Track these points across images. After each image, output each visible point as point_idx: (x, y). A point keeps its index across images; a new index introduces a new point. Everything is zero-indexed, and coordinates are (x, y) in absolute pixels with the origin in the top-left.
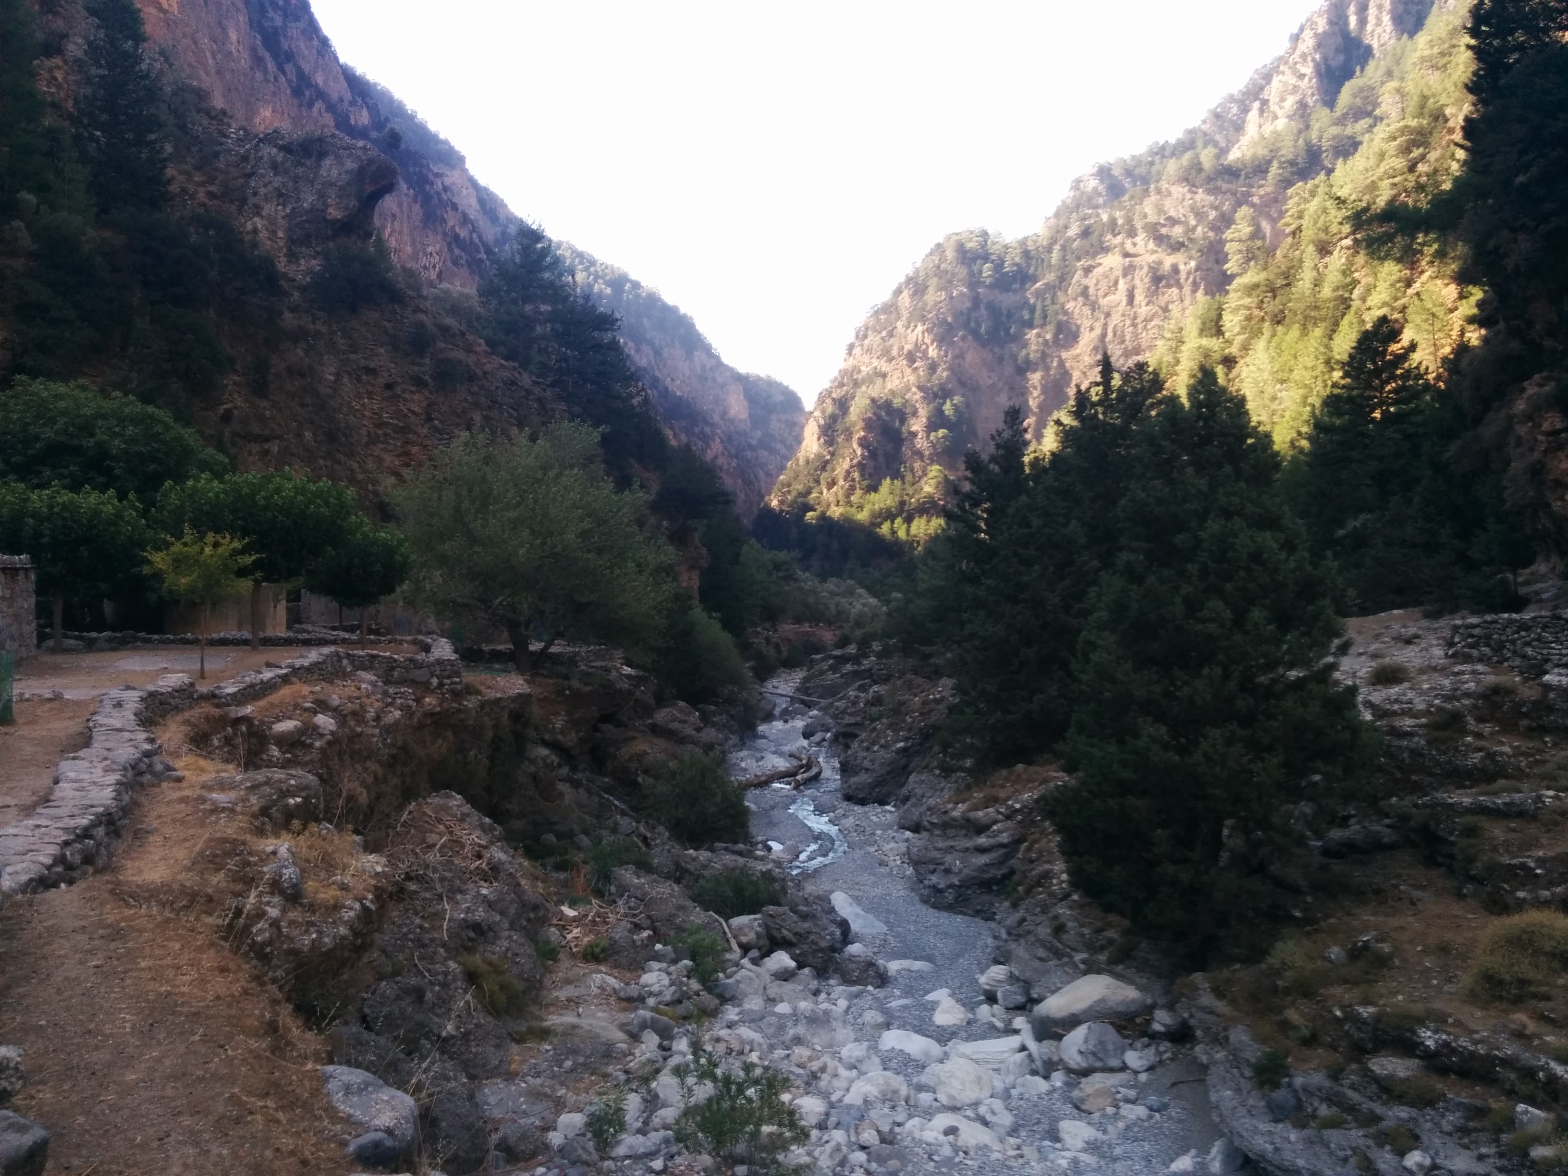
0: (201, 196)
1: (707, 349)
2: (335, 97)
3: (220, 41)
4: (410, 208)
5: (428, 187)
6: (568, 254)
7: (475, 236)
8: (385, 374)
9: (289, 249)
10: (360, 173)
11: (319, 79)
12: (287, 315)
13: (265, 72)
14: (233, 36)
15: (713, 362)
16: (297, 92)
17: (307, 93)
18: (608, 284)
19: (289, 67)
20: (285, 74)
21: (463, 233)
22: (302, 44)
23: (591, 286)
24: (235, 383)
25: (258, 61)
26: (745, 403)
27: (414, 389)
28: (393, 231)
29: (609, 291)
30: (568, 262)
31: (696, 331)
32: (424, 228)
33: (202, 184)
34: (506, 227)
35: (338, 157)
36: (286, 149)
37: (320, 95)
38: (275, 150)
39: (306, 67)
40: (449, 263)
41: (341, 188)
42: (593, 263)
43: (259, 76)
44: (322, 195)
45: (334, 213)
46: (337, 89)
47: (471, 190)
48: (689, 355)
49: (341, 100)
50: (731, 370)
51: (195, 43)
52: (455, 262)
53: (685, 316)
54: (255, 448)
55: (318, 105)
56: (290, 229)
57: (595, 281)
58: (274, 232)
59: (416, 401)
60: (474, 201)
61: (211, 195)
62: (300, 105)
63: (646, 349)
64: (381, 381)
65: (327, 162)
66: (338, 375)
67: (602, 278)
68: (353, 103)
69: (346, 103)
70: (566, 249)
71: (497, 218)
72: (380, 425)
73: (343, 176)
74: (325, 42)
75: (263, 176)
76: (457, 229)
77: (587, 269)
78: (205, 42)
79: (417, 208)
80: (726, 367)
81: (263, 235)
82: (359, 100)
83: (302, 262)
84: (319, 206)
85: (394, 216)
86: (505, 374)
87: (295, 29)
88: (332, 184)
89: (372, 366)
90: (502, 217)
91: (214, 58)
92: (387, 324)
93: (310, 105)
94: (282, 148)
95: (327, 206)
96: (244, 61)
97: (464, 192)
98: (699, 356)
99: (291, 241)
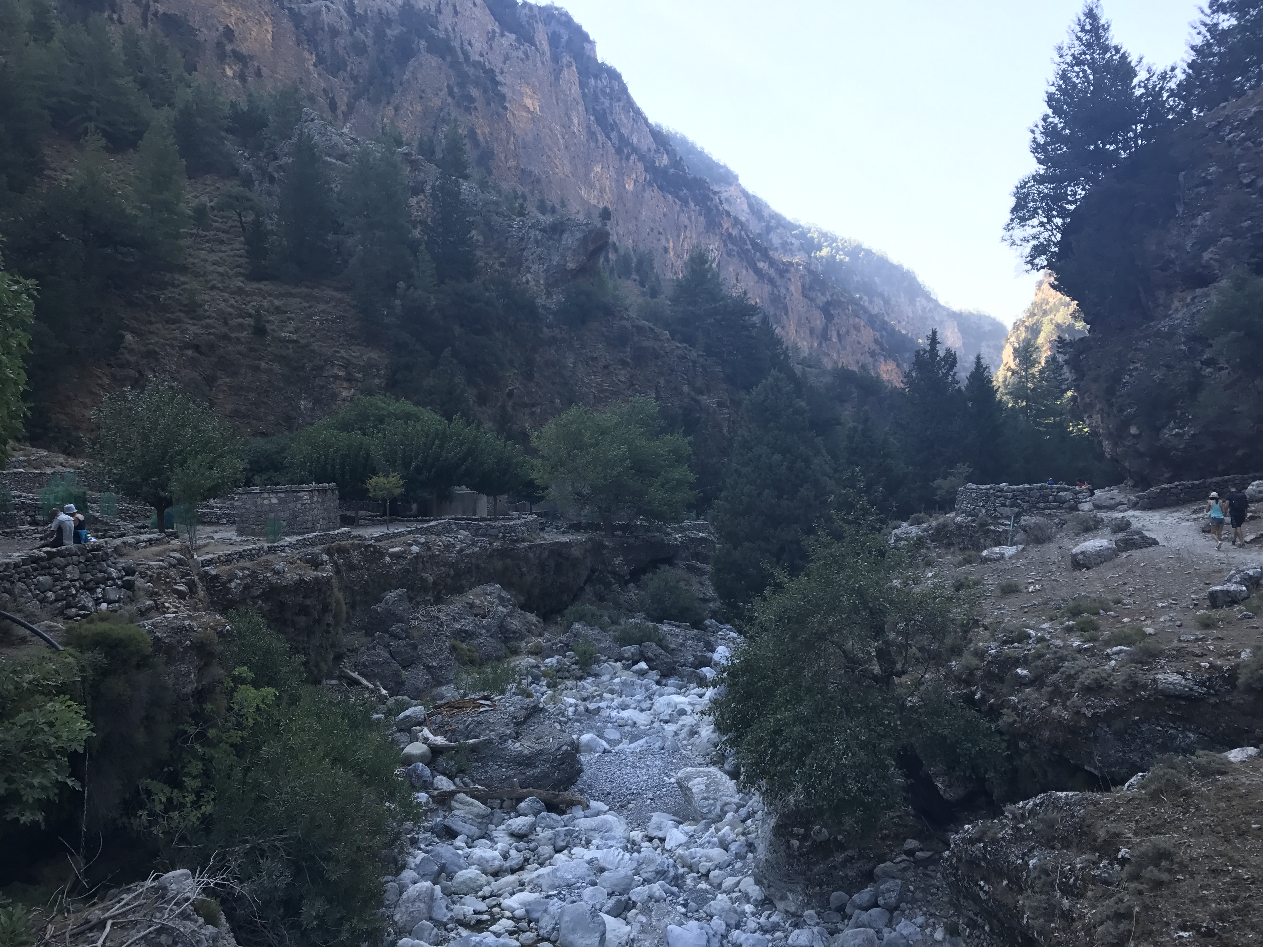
0: (496, 266)
1: (927, 296)
2: (645, 148)
3: (567, 126)
4: (696, 219)
5: (709, 203)
6: (815, 236)
7: (743, 233)
8: (603, 360)
9: (547, 290)
10: (585, 240)
11: (634, 139)
12: (545, 330)
13: (597, 141)
14: (576, 122)
15: (931, 305)
16: (619, 151)
17: (626, 151)
18: (846, 254)
19: (613, 135)
20: (610, 139)
21: (734, 232)
22: (623, 117)
23: (833, 257)
24: (514, 374)
25: (592, 135)
26: (959, 335)
27: (621, 367)
28: (685, 237)
29: (847, 259)
30: (816, 241)
31: (918, 283)
32: (707, 232)
33: (498, 258)
34: (769, 222)
35: (572, 232)
36: (543, 230)
37: (635, 150)
38: (538, 232)
39: (625, 131)
40: (725, 255)
41: (574, 250)
42: (835, 240)
43: (592, 144)
44: (563, 256)
45: (571, 265)
46: (646, 143)
47: (743, 199)
48: (912, 301)
49: (649, 150)
50: (947, 310)
51: (551, 131)
52: (729, 254)
53: (908, 271)
54: (527, 411)
55: (633, 157)
56: (547, 278)
57: (837, 253)
58: (538, 281)
59: (623, 375)
60: (745, 207)
61: (502, 265)
62: (621, 159)
63: (879, 301)
64: (601, 364)
65: (565, 235)
66: (575, 363)
67: (841, 250)
68: (657, 151)
69: (653, 152)
70: (815, 232)
71: (762, 216)
72: (603, 391)
73: (575, 243)
74: (638, 112)
75: (530, 249)
76: (730, 230)
77: (830, 245)
78: (557, 128)
79: (702, 219)
80: (943, 308)
81: (532, 283)
82: (662, 149)
83: (554, 297)
84: (562, 262)
85: (686, 227)
86: (679, 352)
87: (617, 107)
88: (569, 249)
89: (595, 355)
90: (766, 214)
91: (564, 138)
92: (604, 329)
93: (628, 158)
94: (541, 230)
95: (567, 262)
96: (583, 137)
97: (739, 200)
98: (920, 302)
99: (548, 285)
